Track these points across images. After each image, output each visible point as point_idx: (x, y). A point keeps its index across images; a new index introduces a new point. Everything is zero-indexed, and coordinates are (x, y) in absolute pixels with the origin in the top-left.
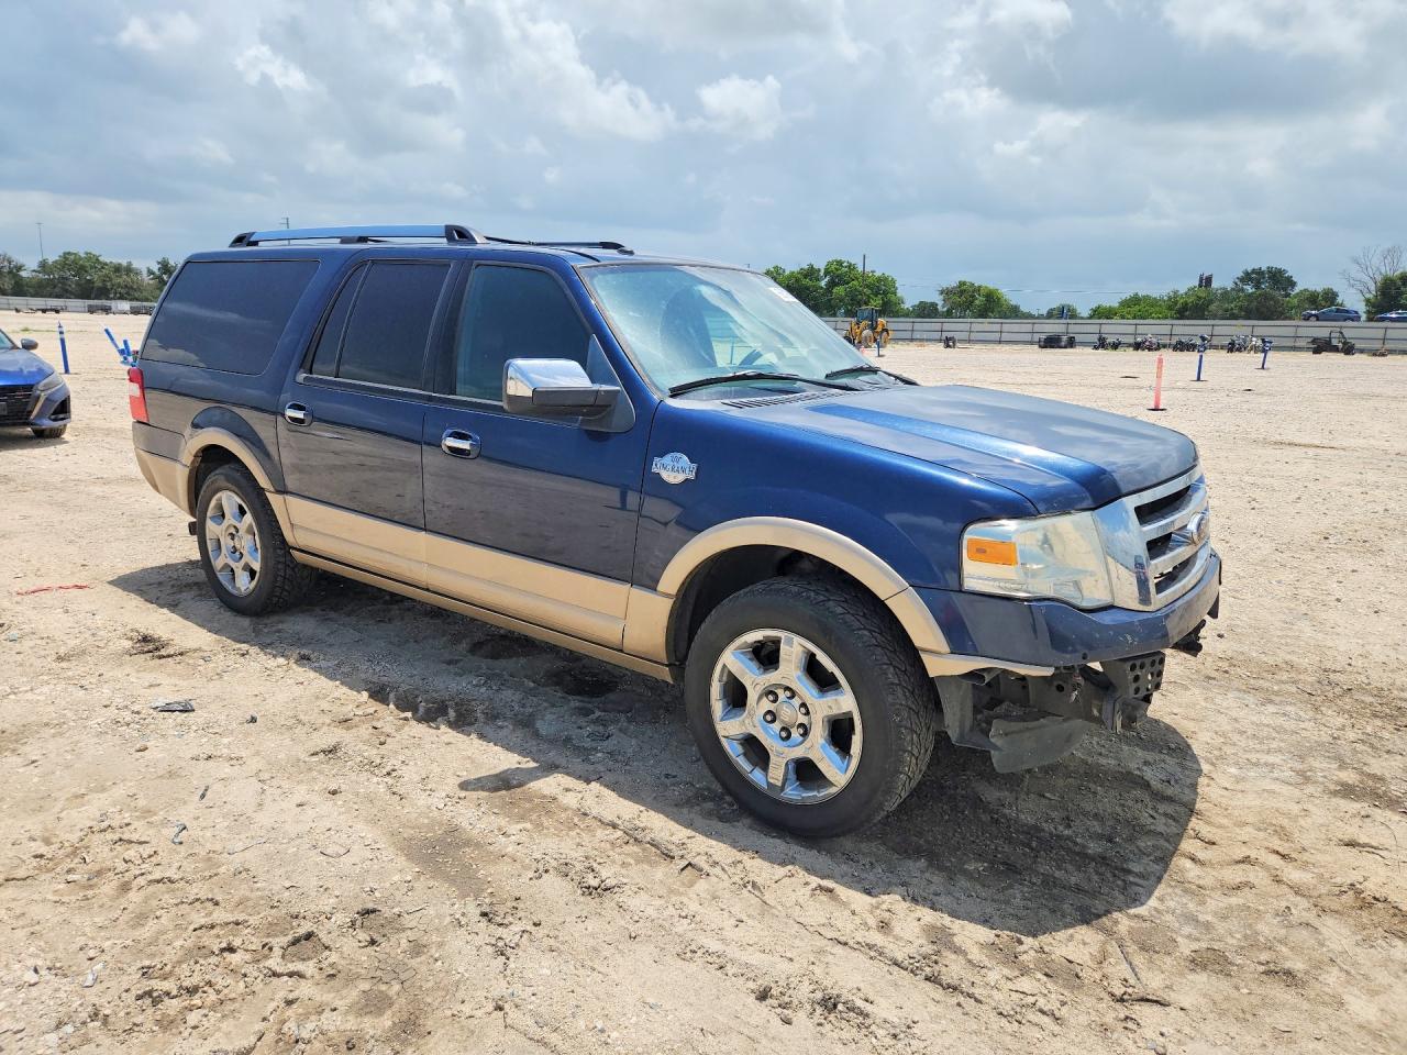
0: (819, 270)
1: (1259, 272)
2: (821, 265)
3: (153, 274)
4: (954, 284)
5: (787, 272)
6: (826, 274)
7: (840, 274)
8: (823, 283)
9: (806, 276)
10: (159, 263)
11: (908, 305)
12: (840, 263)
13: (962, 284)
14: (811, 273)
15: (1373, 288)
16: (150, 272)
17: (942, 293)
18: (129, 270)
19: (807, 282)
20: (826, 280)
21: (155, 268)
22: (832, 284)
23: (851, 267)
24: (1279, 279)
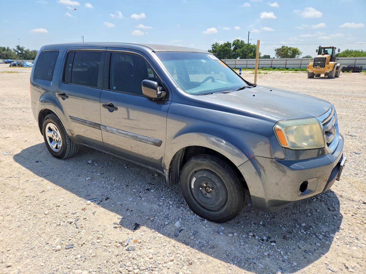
0: (231, 44)
2: (232, 42)
3: (15, 50)
4: (280, 47)
5: (220, 45)
6: (233, 45)
7: (238, 45)
8: (232, 48)
9: (226, 46)
10: (17, 47)
11: (262, 55)
12: (238, 41)
13: (283, 47)
14: (228, 45)
16: (14, 50)
17: (275, 51)
18: (8, 50)
20: (234, 47)
21: (16, 48)
22: (235, 49)
23: (242, 42)
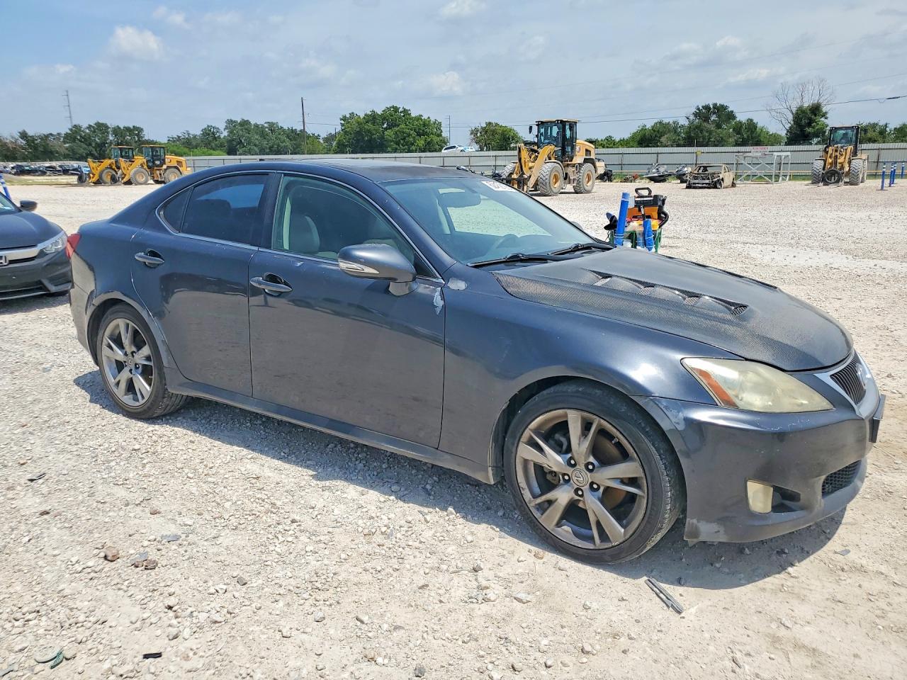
0: (380, 115)
1: (707, 108)
2: (379, 111)
4: (481, 125)
6: (384, 118)
9: (368, 121)
12: (396, 109)
13: (489, 124)
15: (790, 117)
17: (472, 135)
19: (370, 126)
24: (723, 113)
